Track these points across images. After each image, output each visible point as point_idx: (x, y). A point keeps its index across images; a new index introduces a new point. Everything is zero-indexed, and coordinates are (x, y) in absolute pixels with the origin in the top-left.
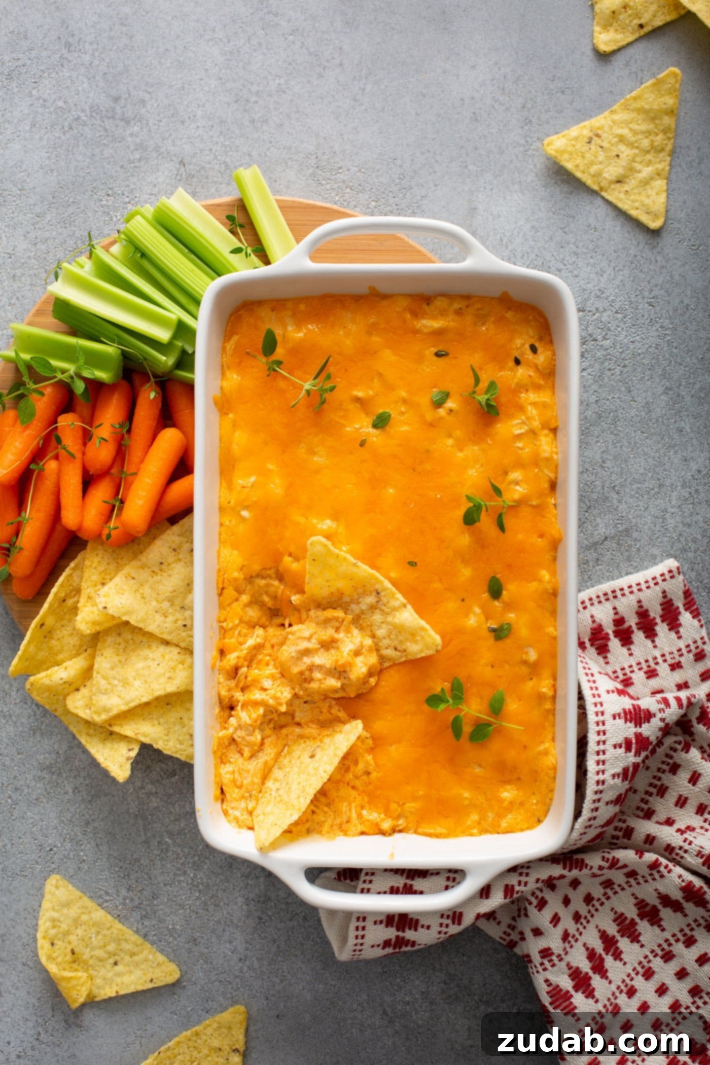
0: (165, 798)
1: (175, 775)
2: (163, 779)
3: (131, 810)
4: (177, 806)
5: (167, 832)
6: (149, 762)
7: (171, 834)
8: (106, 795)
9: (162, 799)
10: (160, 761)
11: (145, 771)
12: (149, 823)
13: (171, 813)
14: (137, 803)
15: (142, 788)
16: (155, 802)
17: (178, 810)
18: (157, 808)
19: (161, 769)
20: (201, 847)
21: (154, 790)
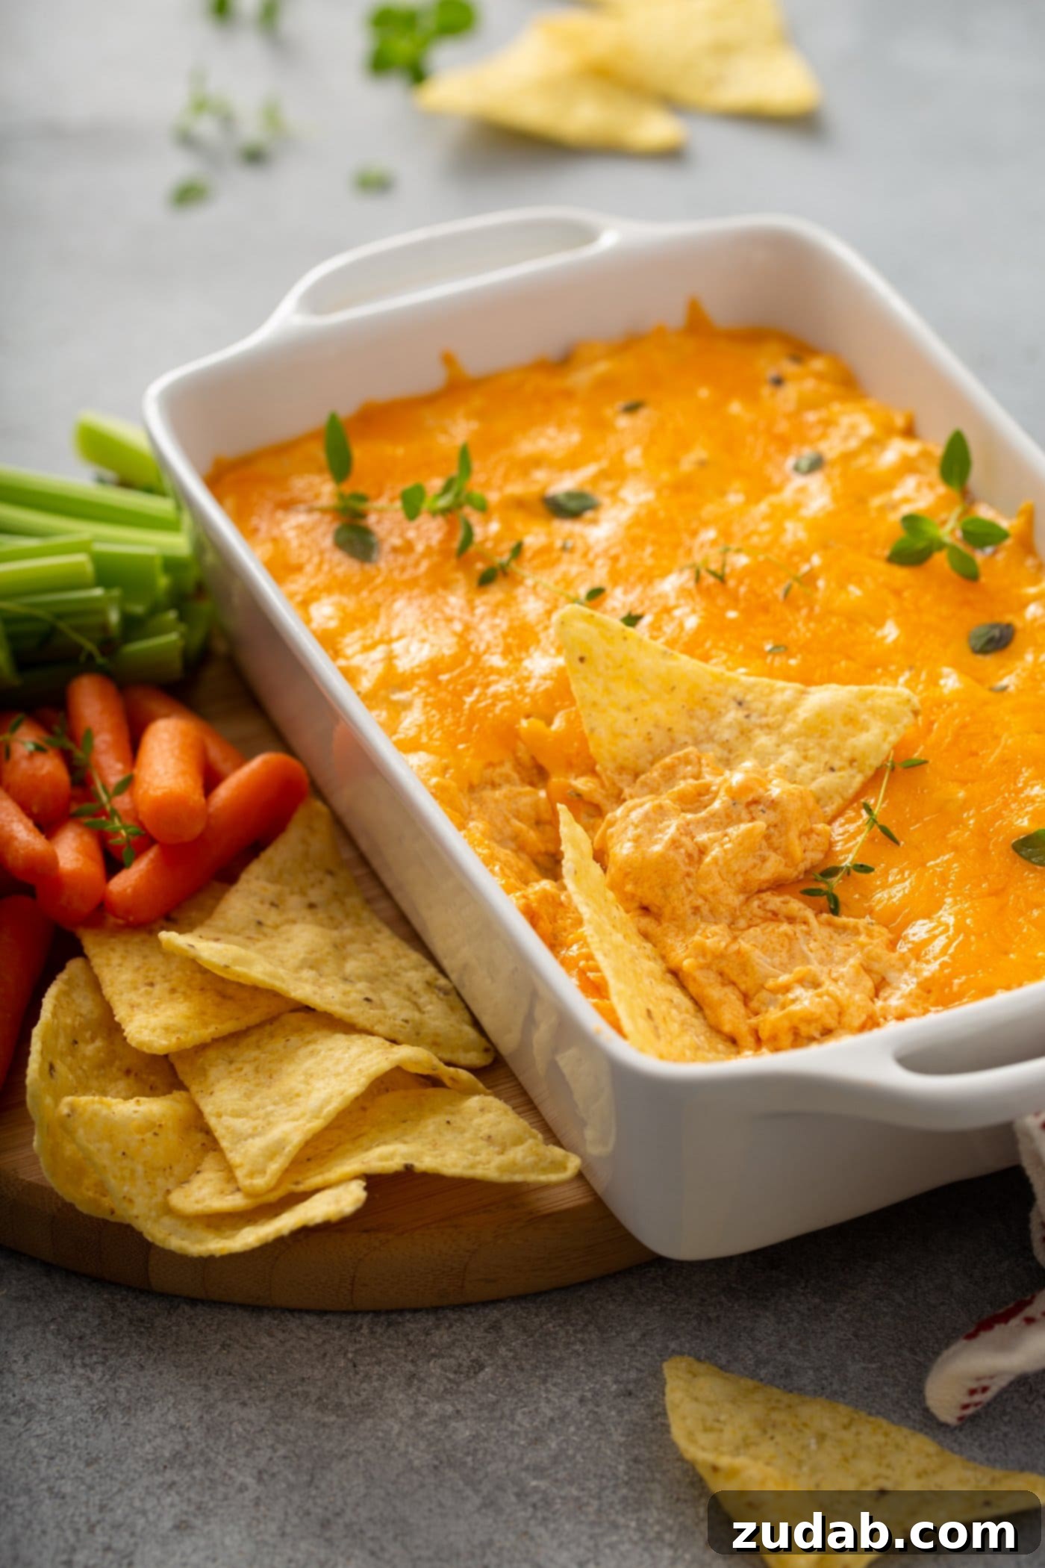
0: (485, 1413)
1: (482, 1367)
2: (458, 1384)
3: (417, 1463)
4: (519, 1417)
5: (526, 1469)
6: (410, 1367)
7: (538, 1471)
8: (342, 1457)
9: (477, 1419)
10: (434, 1356)
11: (409, 1385)
12: (474, 1470)
13: (513, 1434)
14: (422, 1445)
15: (419, 1414)
16: (463, 1431)
17: (526, 1424)
18: (476, 1437)
19: (442, 1367)
20: (621, 1468)
21: (450, 1409)
